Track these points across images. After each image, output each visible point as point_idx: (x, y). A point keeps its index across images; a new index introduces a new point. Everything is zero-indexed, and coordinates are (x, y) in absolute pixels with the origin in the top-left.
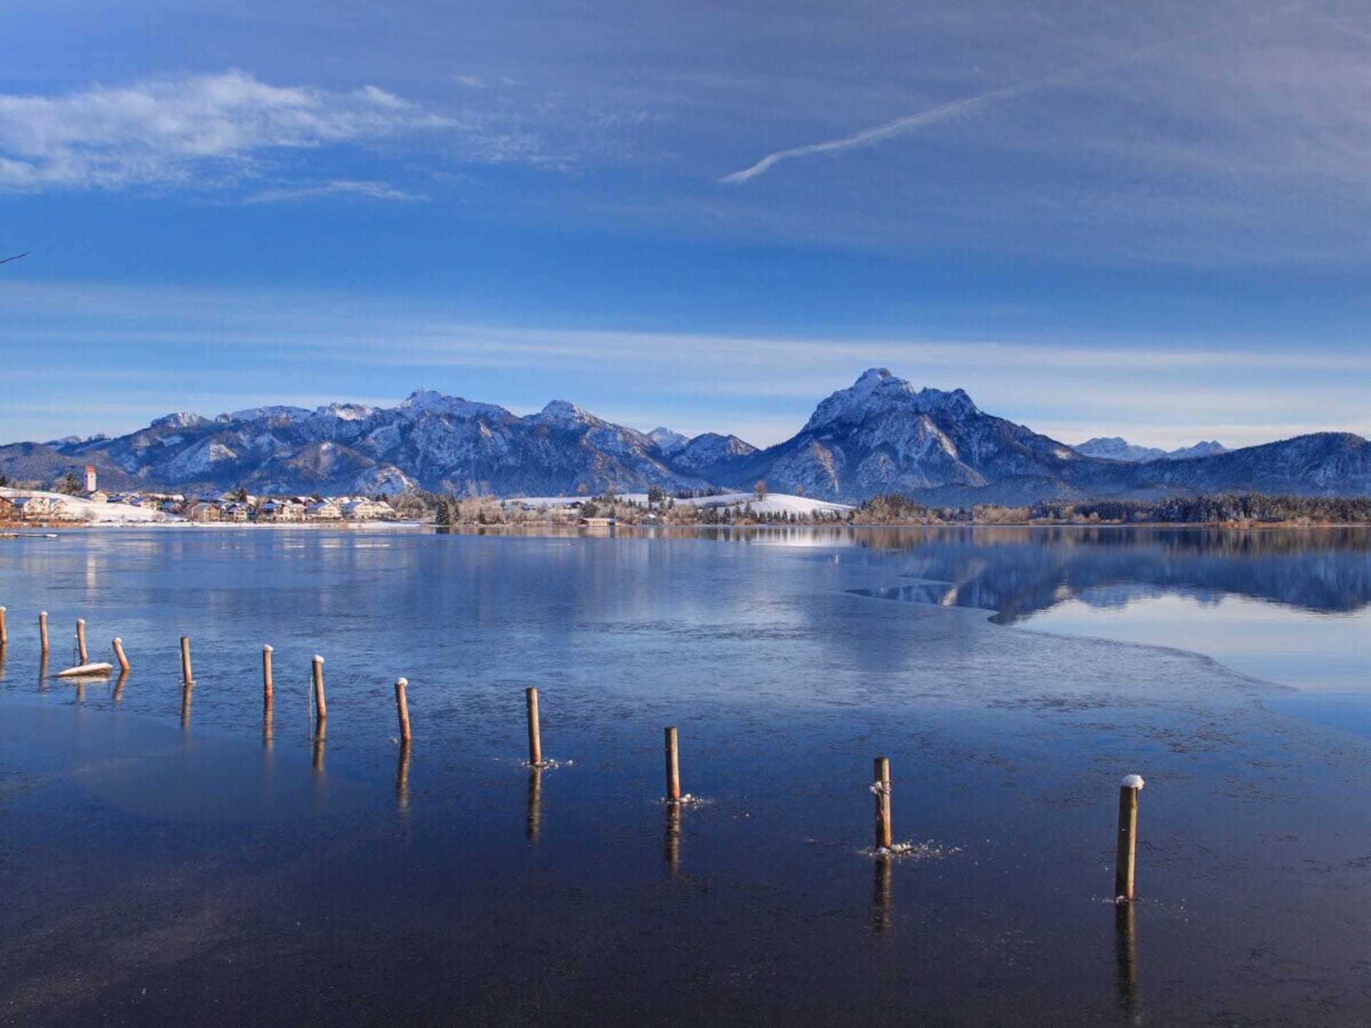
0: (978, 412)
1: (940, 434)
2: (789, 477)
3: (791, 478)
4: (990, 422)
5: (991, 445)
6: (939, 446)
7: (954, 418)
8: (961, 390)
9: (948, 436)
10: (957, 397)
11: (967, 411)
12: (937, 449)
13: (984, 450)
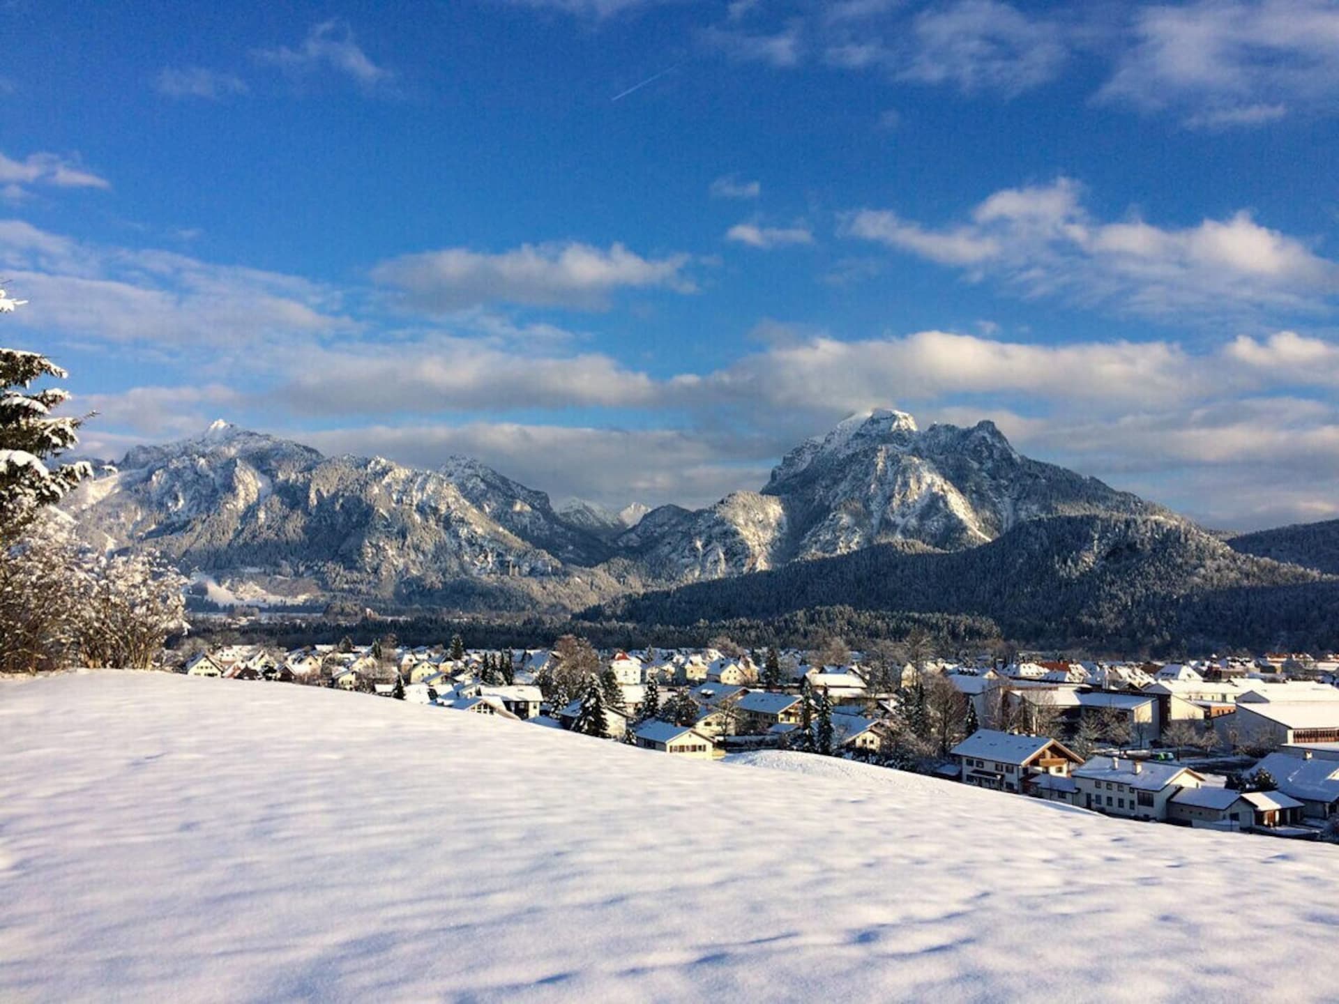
0: (1014, 456)
1: (946, 487)
2: (683, 551)
3: (687, 551)
4: (1035, 470)
5: (1035, 508)
6: (941, 504)
7: (976, 465)
8: (989, 422)
9: (962, 491)
10: (981, 433)
11: (996, 455)
12: (938, 509)
13: (1023, 514)
